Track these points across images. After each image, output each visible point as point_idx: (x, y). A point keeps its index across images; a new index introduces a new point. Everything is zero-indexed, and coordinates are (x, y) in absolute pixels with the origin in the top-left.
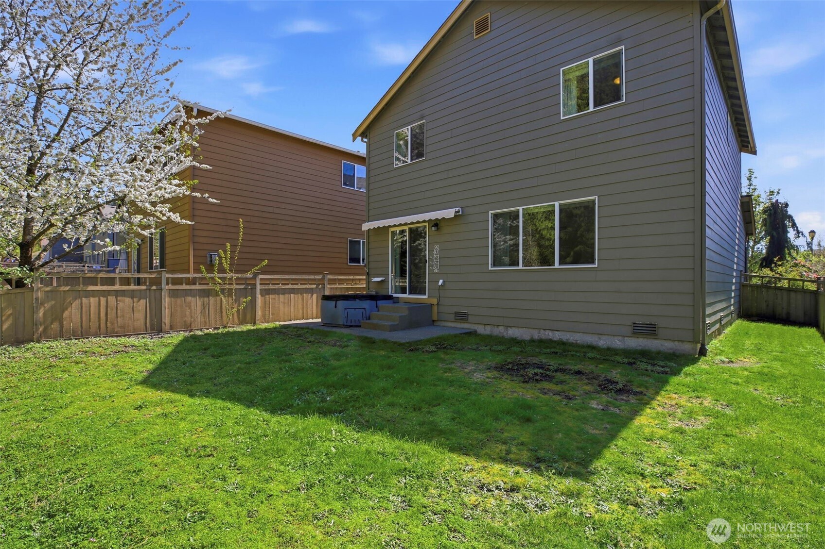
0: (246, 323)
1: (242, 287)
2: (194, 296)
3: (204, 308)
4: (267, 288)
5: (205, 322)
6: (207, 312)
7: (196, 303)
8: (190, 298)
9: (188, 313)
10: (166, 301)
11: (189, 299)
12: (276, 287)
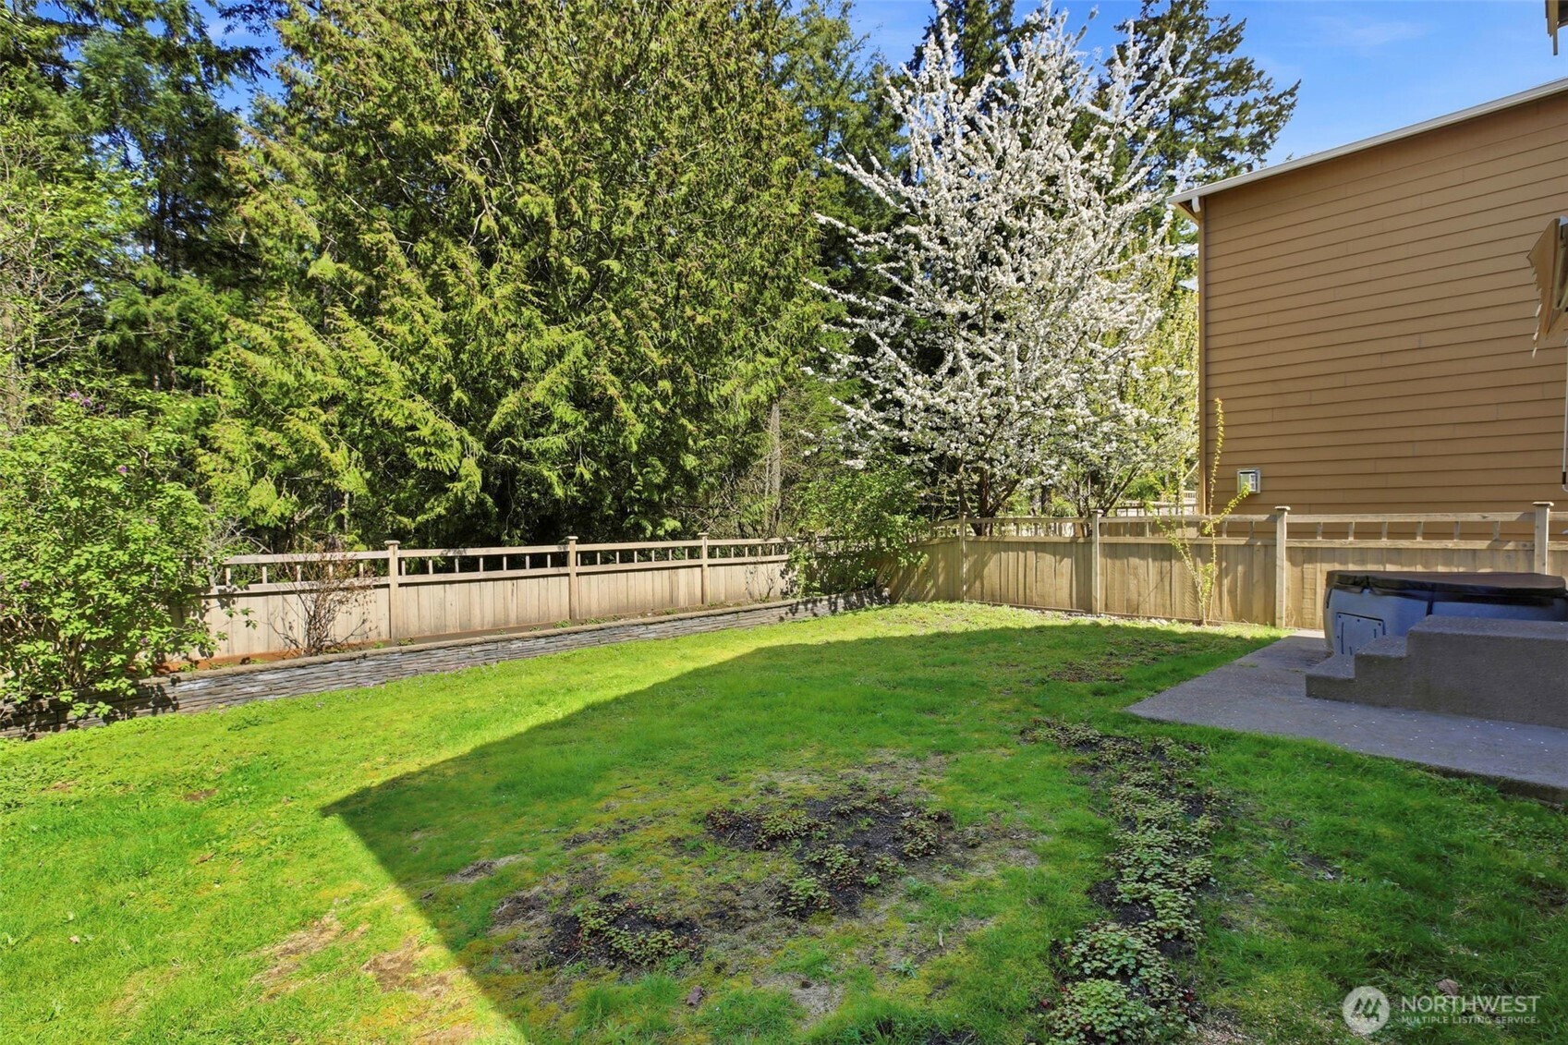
0: (1252, 621)
1: (1242, 541)
2: (1143, 557)
3: (1162, 580)
4: (1306, 545)
5: (1164, 606)
6: (1167, 588)
7: (1148, 569)
8: (1137, 560)
9: (1133, 587)
10: (1098, 561)
11: (1134, 561)
12: (1337, 543)
